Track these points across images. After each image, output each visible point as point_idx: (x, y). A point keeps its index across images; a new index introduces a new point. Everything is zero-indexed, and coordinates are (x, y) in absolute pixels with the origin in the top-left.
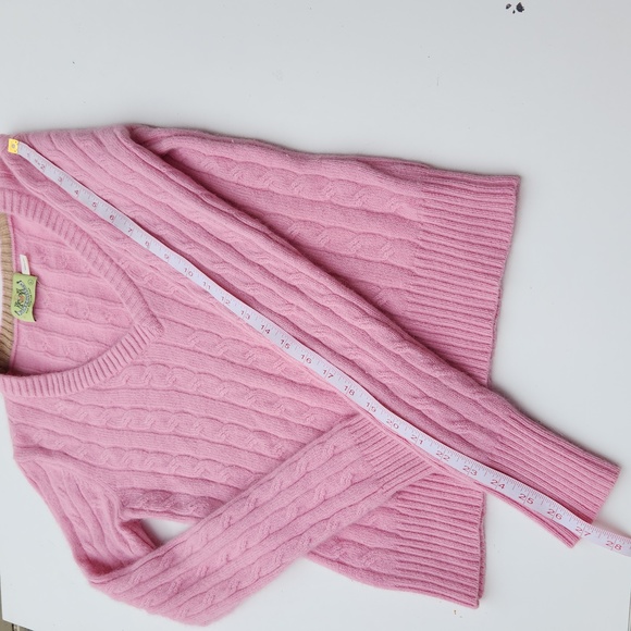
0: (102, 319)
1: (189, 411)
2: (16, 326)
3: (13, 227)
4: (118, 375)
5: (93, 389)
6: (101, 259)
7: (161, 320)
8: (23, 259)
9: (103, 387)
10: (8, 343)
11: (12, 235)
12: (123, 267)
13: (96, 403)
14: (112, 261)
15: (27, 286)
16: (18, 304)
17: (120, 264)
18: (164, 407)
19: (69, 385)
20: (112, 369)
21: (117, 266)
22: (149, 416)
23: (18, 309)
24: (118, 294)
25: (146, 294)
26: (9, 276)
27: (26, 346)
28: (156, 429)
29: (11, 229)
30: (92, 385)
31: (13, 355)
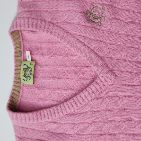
0: (75, 76)
1: (132, 119)
2: (21, 88)
3: (23, 39)
4: (86, 105)
5: (70, 114)
6: (79, 45)
7: (116, 72)
8: (28, 53)
9: (76, 113)
10: (17, 97)
11: (22, 43)
12: (92, 47)
13: (71, 122)
14: (85, 45)
15: (30, 66)
16: (24, 76)
17: (90, 46)
18: (116, 119)
19: (55, 114)
20: (82, 102)
21: (88, 47)
22: (106, 125)
23: (25, 78)
24: (89, 62)
25: (107, 60)
26: (19, 63)
27: (27, 98)
28: (110, 132)
29: (21, 40)
30: (69, 112)
31: (18, 103)
